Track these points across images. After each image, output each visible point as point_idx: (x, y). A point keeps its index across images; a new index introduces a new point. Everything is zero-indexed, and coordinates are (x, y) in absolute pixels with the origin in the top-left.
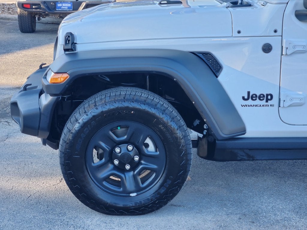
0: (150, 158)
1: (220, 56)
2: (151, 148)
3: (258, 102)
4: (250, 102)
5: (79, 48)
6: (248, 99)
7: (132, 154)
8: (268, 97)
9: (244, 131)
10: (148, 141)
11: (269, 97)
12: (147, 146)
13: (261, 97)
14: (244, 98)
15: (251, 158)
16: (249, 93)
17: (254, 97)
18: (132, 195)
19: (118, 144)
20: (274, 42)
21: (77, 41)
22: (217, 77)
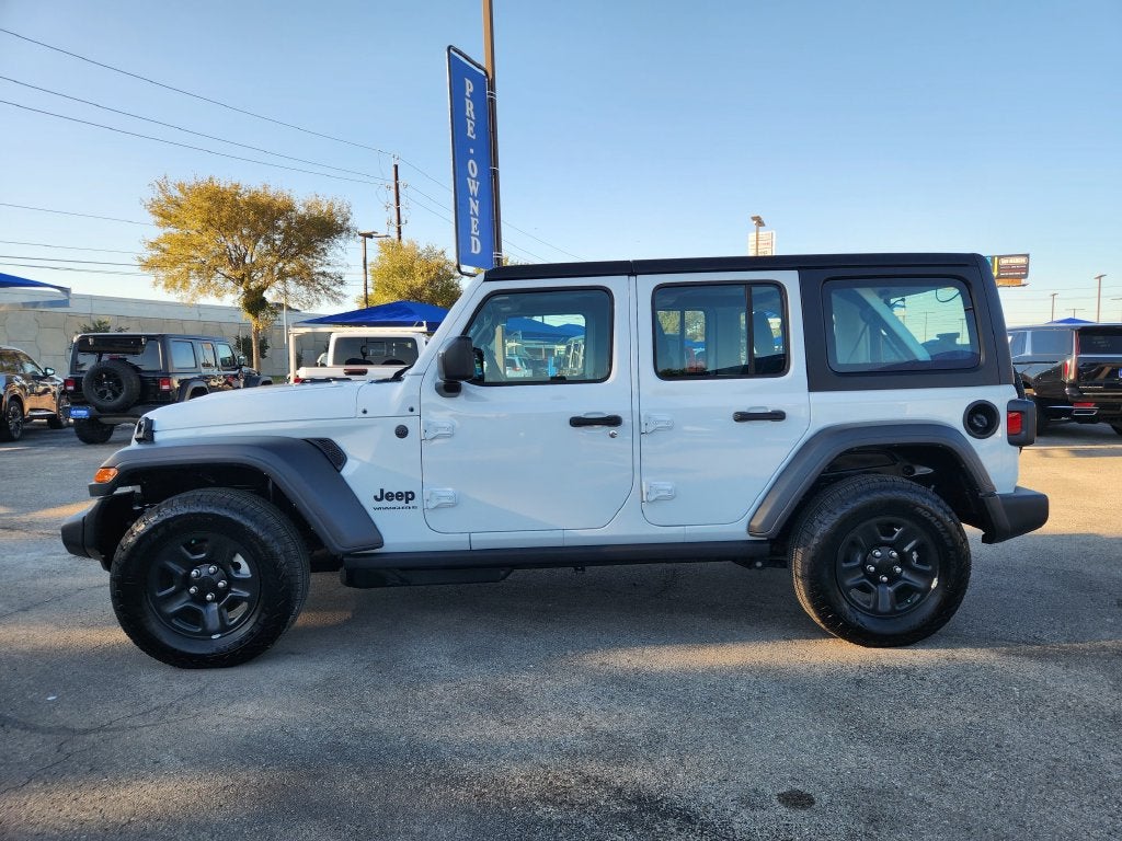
0: (243, 583)
1: (342, 442)
2: (245, 570)
3: (395, 503)
4: (385, 503)
5: (157, 437)
6: (381, 499)
7: (214, 578)
8: (408, 496)
9: (381, 544)
10: (239, 559)
11: (410, 496)
12: (238, 566)
13: (399, 496)
14: (375, 497)
15: (405, 582)
16: (382, 491)
17: (390, 496)
18: (214, 637)
19: (196, 564)
20: (410, 423)
21: (156, 427)
22: (339, 471)
